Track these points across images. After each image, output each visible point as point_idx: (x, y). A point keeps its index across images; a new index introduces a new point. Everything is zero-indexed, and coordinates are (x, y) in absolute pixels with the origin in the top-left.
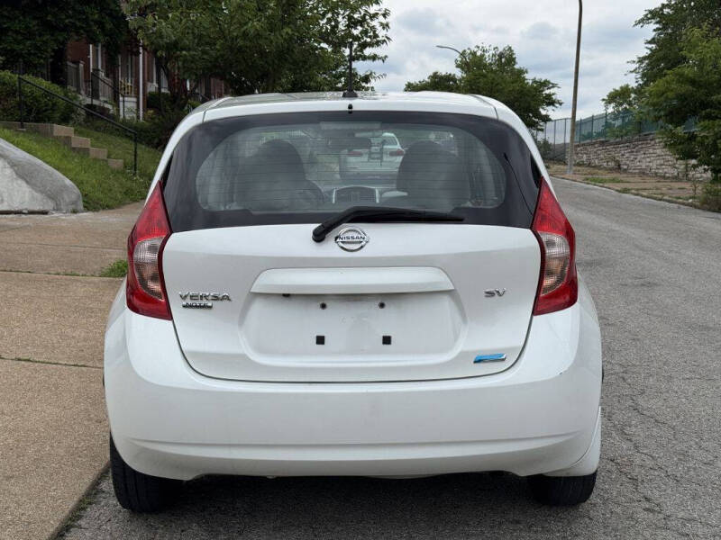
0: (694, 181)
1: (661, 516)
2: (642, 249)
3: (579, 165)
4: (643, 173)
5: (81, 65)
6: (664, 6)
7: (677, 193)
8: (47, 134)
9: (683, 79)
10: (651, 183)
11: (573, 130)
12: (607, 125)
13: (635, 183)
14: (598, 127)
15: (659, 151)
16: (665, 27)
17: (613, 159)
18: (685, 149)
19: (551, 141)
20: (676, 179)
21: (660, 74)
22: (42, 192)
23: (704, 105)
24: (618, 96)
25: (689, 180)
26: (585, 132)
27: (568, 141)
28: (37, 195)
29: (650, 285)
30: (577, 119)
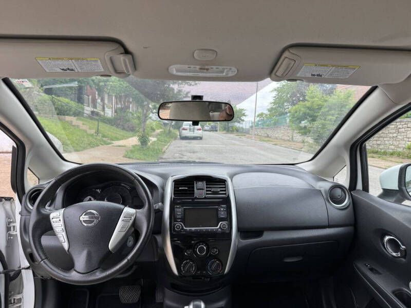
3: (255, 135)
5: (90, 97)
8: (62, 120)
9: (305, 107)
10: (282, 142)
13: (277, 142)
17: (266, 133)
19: (244, 127)
20: (289, 141)
24: (260, 115)
25: (294, 141)
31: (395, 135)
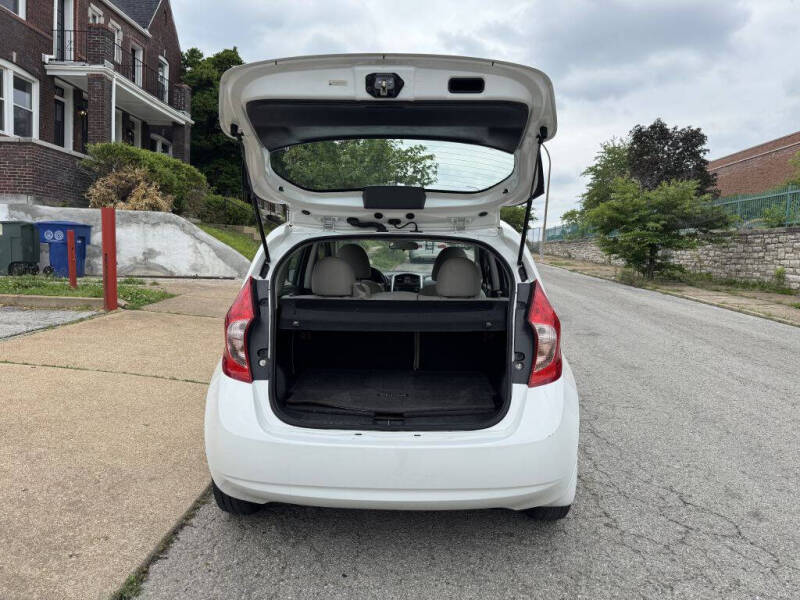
0: (616, 266)
1: (618, 532)
2: (588, 310)
3: (547, 254)
4: (584, 260)
6: (597, 165)
7: (604, 273)
8: (240, 232)
9: (612, 208)
10: (589, 267)
11: (544, 234)
12: (563, 232)
13: (580, 266)
14: (558, 233)
15: (594, 248)
16: (597, 177)
17: (567, 252)
18: (611, 248)
20: (604, 264)
21: (597, 203)
22: (231, 266)
23: (623, 223)
24: (570, 215)
25: (611, 265)
26: (550, 234)
27: (541, 239)
28: (229, 268)
29: (594, 335)
30: (547, 228)
31: (761, 254)
